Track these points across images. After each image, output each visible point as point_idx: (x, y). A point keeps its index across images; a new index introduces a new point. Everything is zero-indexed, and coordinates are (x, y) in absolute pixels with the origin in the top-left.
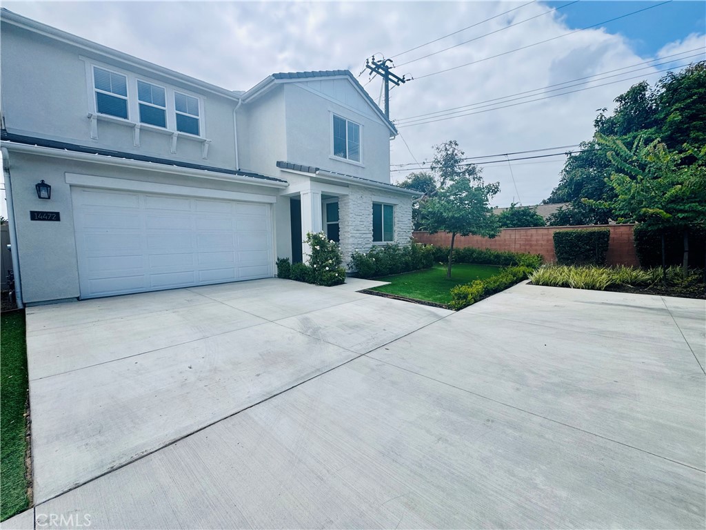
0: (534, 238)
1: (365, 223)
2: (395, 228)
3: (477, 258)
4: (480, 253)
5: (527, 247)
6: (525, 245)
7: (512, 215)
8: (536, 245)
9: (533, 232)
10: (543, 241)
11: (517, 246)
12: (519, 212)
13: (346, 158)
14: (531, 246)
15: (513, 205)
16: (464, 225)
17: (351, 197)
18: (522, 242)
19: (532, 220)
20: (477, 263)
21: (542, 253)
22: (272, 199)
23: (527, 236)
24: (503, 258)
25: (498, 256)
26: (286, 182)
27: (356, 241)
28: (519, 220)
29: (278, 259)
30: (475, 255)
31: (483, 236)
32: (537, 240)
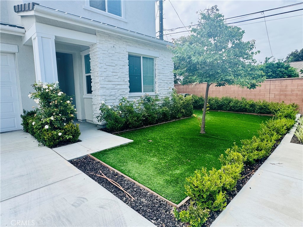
0: (289, 88)
1: (119, 74)
2: (156, 80)
3: (234, 107)
4: (237, 102)
5: (282, 97)
6: (280, 95)
7: (267, 67)
8: (291, 95)
9: (287, 82)
10: (299, 91)
11: (272, 96)
12: (273, 65)
13: (105, 10)
14: (286, 95)
15: (267, 59)
16: (218, 73)
17: (98, 46)
18: (277, 93)
19: (286, 71)
20: (233, 110)
21: (297, 103)
22: (13, 48)
23: (282, 86)
24: (258, 107)
25: (252, 106)
26: (23, 28)
27: (108, 92)
28: (274, 72)
29: (24, 112)
30: (232, 104)
31: (242, 85)
32: (292, 91)
